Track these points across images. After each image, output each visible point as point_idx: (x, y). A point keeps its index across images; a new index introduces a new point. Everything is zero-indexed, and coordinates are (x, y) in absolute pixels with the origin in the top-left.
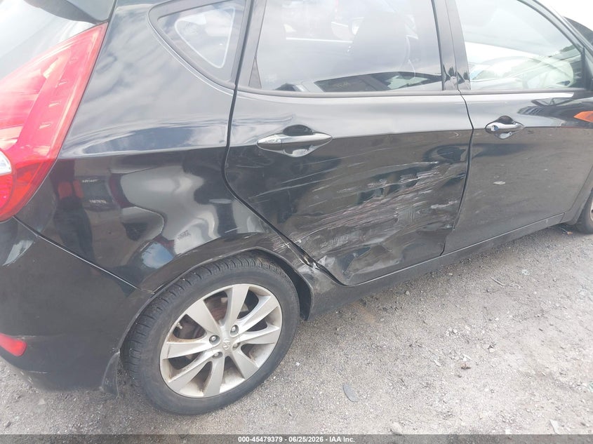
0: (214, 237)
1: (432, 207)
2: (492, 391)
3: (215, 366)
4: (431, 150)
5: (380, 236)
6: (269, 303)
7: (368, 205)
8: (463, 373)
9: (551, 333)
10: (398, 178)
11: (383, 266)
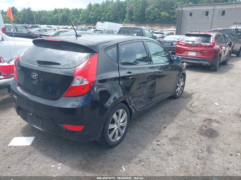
0: (122, 96)
1: (150, 91)
2: (173, 130)
3: (116, 132)
4: (149, 77)
5: (141, 98)
6: (125, 115)
7: (140, 90)
8: (165, 129)
9: (179, 118)
10: (144, 84)
11: (142, 106)
